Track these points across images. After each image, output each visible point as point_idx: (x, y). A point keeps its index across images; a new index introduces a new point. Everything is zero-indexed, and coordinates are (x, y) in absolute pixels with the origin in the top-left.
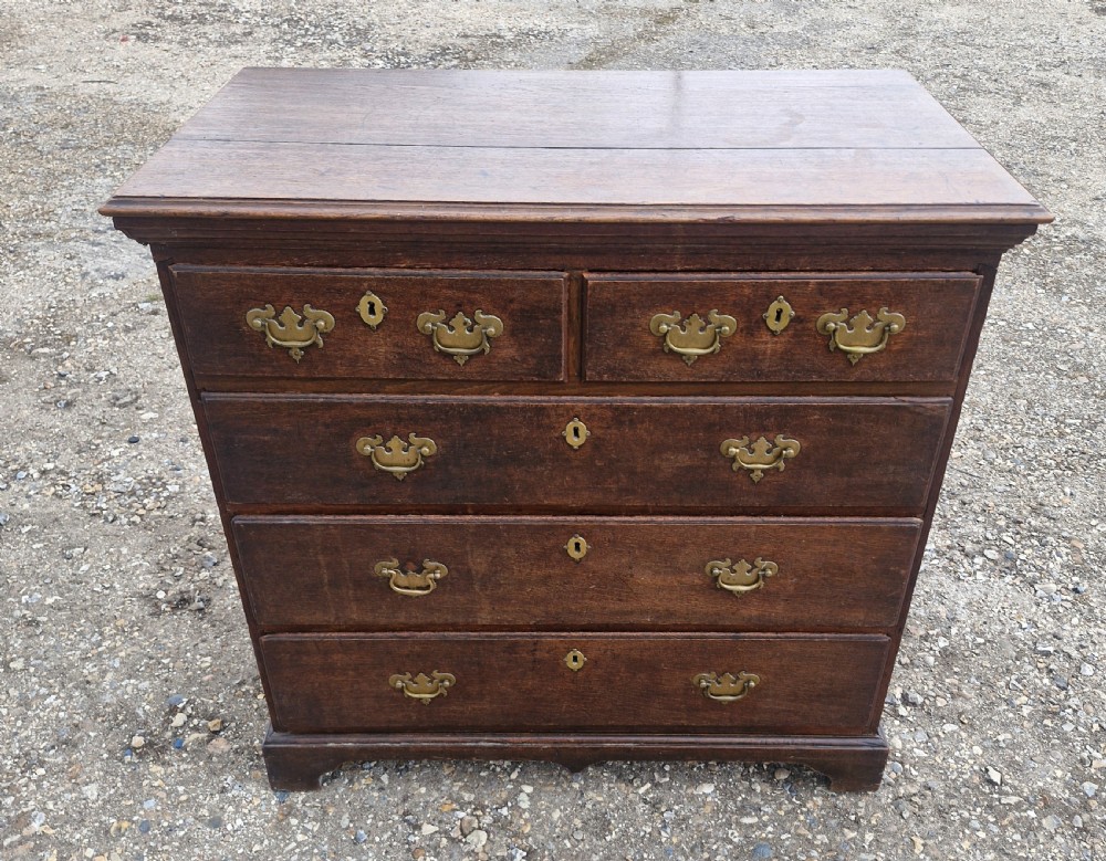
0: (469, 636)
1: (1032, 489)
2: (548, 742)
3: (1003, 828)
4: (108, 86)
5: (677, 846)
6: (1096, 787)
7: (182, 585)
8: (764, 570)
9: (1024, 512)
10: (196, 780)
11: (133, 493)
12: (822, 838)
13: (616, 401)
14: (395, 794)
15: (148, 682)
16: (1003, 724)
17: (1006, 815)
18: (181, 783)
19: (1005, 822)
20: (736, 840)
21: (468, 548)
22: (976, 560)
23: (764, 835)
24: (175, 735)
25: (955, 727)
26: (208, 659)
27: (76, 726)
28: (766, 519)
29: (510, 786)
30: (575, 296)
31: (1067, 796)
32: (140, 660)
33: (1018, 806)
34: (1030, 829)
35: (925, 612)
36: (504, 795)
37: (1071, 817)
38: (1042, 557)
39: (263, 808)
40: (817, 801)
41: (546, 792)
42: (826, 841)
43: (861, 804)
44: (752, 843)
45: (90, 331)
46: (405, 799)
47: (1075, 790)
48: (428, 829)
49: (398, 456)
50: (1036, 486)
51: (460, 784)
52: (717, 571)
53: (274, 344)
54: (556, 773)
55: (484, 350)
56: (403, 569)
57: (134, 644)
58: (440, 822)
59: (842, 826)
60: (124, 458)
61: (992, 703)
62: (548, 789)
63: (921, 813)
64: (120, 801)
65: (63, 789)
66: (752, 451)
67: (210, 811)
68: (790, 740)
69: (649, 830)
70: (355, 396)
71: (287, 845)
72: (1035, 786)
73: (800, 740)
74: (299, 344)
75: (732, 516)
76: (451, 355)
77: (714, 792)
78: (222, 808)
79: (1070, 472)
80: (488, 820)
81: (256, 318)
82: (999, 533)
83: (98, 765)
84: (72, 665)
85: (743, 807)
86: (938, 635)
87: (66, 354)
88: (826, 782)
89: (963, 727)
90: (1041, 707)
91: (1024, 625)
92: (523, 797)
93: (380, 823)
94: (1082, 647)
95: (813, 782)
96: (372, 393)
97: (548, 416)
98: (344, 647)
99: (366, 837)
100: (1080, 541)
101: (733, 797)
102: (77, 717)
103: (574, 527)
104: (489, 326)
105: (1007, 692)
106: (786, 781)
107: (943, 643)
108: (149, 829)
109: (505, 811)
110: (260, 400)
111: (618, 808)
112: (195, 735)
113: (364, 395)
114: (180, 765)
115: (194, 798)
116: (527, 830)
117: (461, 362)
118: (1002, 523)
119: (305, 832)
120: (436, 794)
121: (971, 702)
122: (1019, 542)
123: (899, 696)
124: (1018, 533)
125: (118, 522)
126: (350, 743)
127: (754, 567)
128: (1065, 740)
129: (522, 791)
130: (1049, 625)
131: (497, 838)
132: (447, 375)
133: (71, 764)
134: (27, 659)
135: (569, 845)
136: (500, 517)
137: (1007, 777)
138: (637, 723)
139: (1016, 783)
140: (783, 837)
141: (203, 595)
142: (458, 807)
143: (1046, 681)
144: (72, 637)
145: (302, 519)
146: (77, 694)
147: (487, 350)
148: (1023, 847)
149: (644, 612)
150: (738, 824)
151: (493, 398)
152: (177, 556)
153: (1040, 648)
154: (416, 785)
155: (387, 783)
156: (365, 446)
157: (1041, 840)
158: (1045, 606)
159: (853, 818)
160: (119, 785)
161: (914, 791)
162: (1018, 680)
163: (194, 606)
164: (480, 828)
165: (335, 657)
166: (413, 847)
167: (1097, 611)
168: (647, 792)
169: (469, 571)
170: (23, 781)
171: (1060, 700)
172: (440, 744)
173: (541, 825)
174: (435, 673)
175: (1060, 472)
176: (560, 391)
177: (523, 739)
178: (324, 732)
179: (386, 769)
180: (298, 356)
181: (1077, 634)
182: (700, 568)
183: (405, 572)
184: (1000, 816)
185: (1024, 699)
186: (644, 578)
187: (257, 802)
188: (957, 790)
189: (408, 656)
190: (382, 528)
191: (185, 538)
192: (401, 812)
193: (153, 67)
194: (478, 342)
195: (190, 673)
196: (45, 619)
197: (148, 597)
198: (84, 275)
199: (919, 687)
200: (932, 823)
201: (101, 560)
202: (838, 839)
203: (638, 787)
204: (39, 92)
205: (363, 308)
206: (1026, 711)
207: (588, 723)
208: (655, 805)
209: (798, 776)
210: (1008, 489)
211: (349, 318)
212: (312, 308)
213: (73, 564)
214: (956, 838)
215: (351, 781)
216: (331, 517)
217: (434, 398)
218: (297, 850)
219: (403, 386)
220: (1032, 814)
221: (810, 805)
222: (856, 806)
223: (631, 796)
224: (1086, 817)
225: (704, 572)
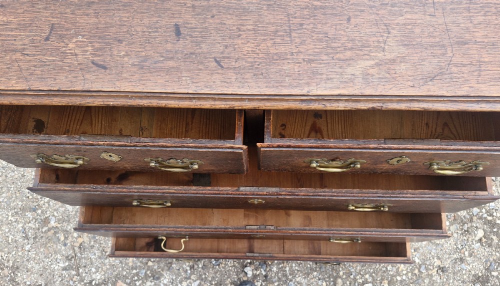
170: (42, 202)
224: (470, 225)
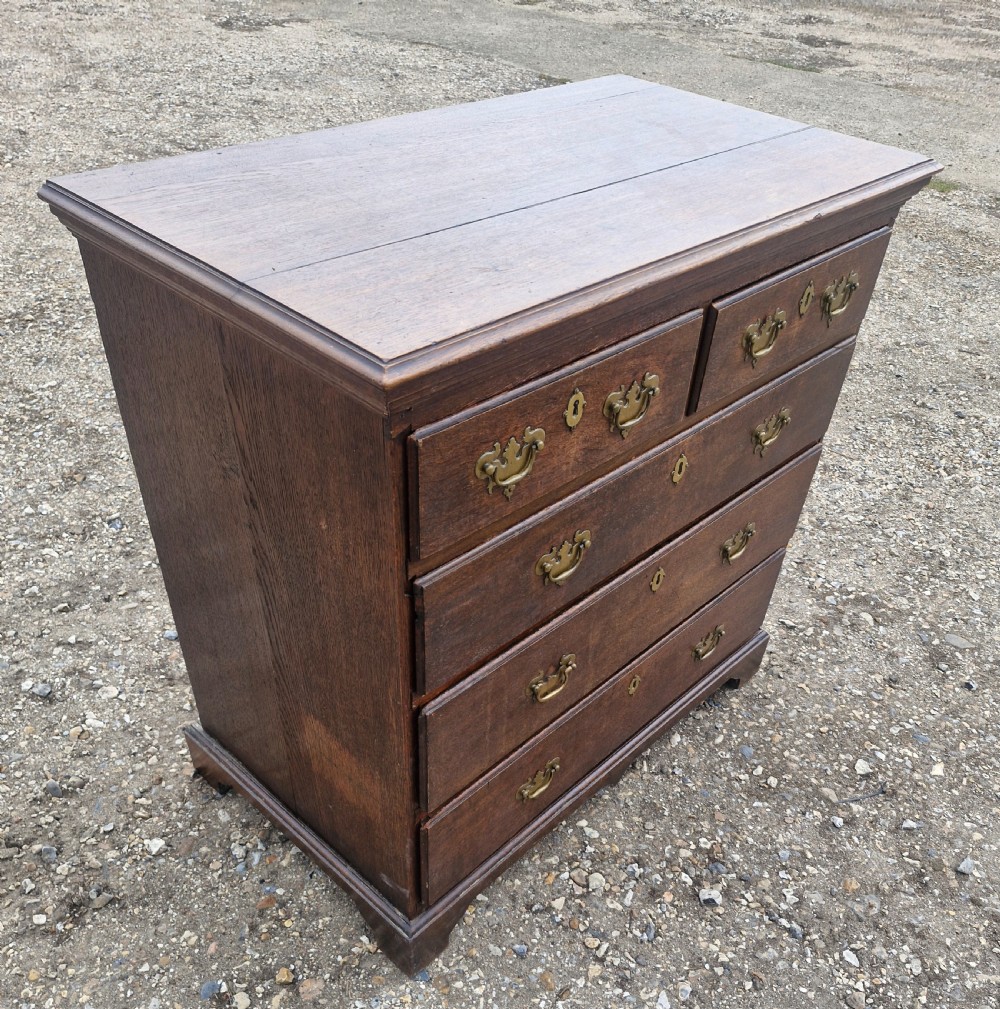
3: (826, 649)
5: (705, 786)
6: (831, 597)
8: (750, 532)
12: (763, 720)
14: (500, 901)
17: (818, 642)
19: (822, 645)
20: (728, 756)
23: (736, 742)
26: (187, 933)
29: (570, 831)
31: (826, 611)
33: (816, 632)
34: (835, 641)
36: (575, 839)
37: (840, 621)
39: (421, 997)
40: (735, 701)
43: (755, 686)
44: (737, 751)
46: (513, 899)
47: (825, 605)
48: (559, 903)
49: (565, 561)
51: (537, 856)
58: (559, 892)
59: (762, 705)
62: (594, 812)
63: (785, 669)
69: (679, 790)
72: (809, 616)
77: (681, 737)
80: (588, 863)
85: (706, 734)
92: (588, 831)
93: (521, 929)
99: (524, 947)
109: (590, 849)
111: (647, 791)
116: (617, 849)
119: (477, 983)
120: (530, 877)
129: (581, 828)
131: (609, 870)
135: (652, 837)
139: (800, 620)
140: (746, 734)
142: (558, 873)
150: (717, 746)
154: (508, 883)
155: (486, 899)
157: (845, 643)
159: (761, 696)
164: (590, 873)
168: (649, 767)
173: (620, 839)
184: (816, 643)
187: (407, 998)
192: (524, 910)
200: (796, 671)
202: (769, 714)
203: (641, 768)
208: (663, 772)
211: (558, 426)
218: (490, 1001)
220: (825, 632)
221: (734, 706)
222: (754, 689)
223: (644, 777)
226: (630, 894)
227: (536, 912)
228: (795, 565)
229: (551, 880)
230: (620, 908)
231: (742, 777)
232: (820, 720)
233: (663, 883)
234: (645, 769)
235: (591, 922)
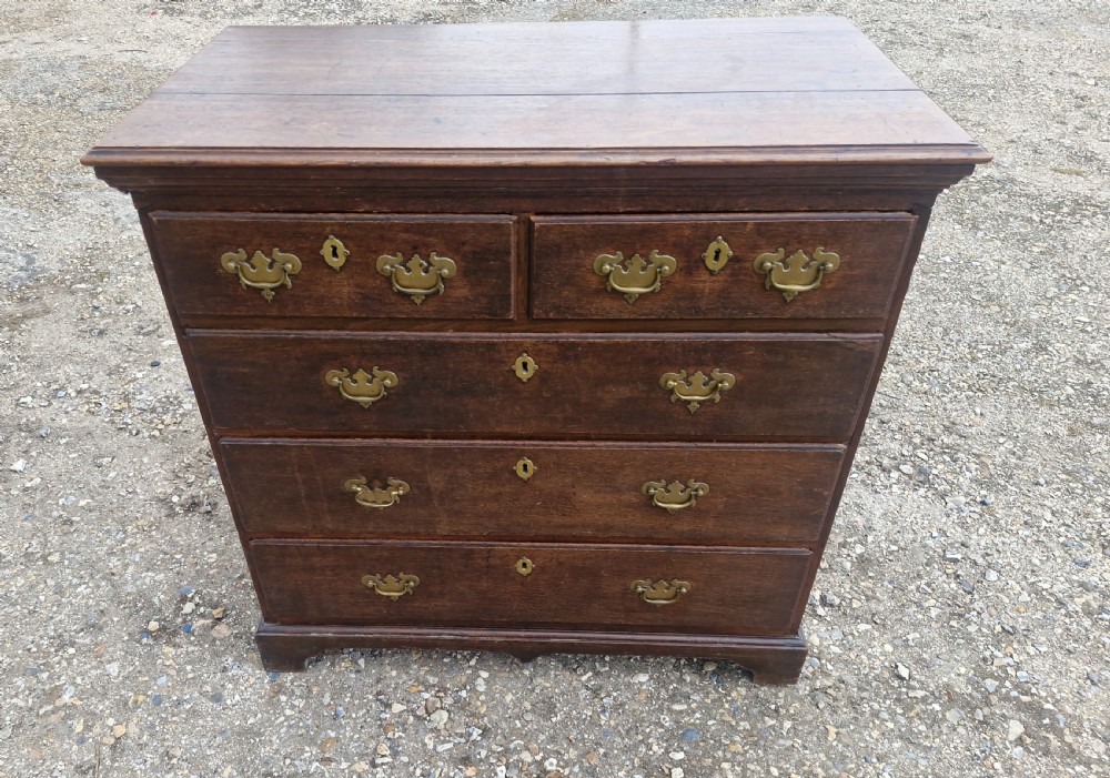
0: (431, 544)
1: (945, 409)
2: (501, 636)
3: (910, 720)
4: (139, 55)
5: (615, 728)
6: (997, 683)
7: (193, 491)
8: (696, 490)
9: (938, 430)
10: (202, 660)
11: (153, 410)
12: (744, 725)
13: (562, 338)
14: (370, 676)
15: (162, 575)
16: (912, 624)
17: (913, 708)
18: (189, 663)
19: (912, 714)
20: (667, 724)
21: (427, 468)
22: (892, 475)
23: (692, 721)
24: (185, 621)
25: (869, 627)
26: (214, 555)
27: (102, 612)
28: (699, 444)
29: (469, 672)
30: (523, 237)
31: (970, 691)
32: (157, 555)
33: (924, 700)
34: (934, 721)
35: (844, 522)
36: (464, 679)
37: (973, 709)
38: (953, 472)
39: (258, 686)
40: (740, 691)
41: (500, 678)
42: (748, 727)
43: (781, 695)
44: (682, 728)
45: (120, 269)
46: (378, 681)
47: (977, 686)
48: (397, 708)
49: (363, 387)
50: (949, 406)
51: (426, 668)
52: (652, 491)
53: (247, 285)
54: (509, 661)
55: (438, 291)
56: (370, 486)
57: (152, 542)
58: (408, 702)
59: (763, 714)
60: (146, 380)
61: (903, 605)
62: (502, 675)
63: (835, 704)
64: (137, 678)
65: (89, 666)
66: (689, 384)
67: (213, 688)
68: (717, 639)
69: (590, 714)
70: (323, 332)
71: (277, 719)
72: (940, 682)
73: (727, 640)
74: (269, 285)
75: (667, 441)
76: (408, 296)
77: (648, 681)
78: (223, 686)
79: (981, 394)
80: (449, 701)
81: (230, 261)
82: (914, 449)
83: (119, 646)
84: (99, 559)
85: (674, 695)
86: (855, 543)
87: (100, 289)
88: (749, 675)
89: (876, 626)
90: (948, 610)
91: (935, 534)
92: (480, 681)
93: (357, 702)
94: (987, 554)
95: (738, 674)
96: (338, 330)
97: (499, 352)
98: (323, 552)
99: (344, 713)
100: (990, 457)
101: (665, 686)
102: (103, 604)
103: (522, 450)
104: (443, 267)
105: (918, 595)
106: (714, 673)
107: (859, 549)
108: (160, 703)
109: (464, 694)
110: (237, 336)
111: (563, 694)
112: (202, 621)
113: (331, 332)
114: (188, 648)
115: (200, 676)
116: (483, 710)
117: (418, 302)
118: (917, 440)
119: (293, 707)
120: (405, 677)
121: (885, 604)
122: (933, 458)
123: (818, 597)
124: (932, 450)
125: (140, 435)
126: (329, 632)
127: (687, 487)
128: (969, 639)
129: (479, 676)
130: (957, 534)
131: (457, 718)
132: (406, 313)
133: (97, 645)
134: (62, 554)
135: (519, 725)
136: (455, 442)
137: (914, 672)
138: (579, 621)
139: (923, 678)
140: (710, 723)
141: (211, 500)
142: (423, 689)
143: (953, 585)
144: (101, 534)
145: (280, 441)
146: (103, 584)
147: (442, 290)
148: (927, 737)
149: (585, 526)
150: (670, 711)
151: (448, 334)
152: (189, 465)
153: (949, 556)
154: (388, 668)
155: (363, 666)
156: (334, 378)
157: (945, 731)
158: (954, 517)
159: (773, 707)
160: (137, 663)
161: (829, 684)
162: (928, 585)
163: (203, 509)
164: (442, 708)
165: (315, 559)
166: (384, 723)
167: (1002, 522)
168: (589, 680)
169: (428, 489)
170: (56, 659)
171: (966, 604)
172: (407, 636)
173: (495, 707)
174: (401, 575)
175: (971, 394)
176: (510, 328)
177: (479, 633)
178: (307, 623)
179: (362, 654)
180: (270, 296)
181: (983, 543)
182: (637, 488)
183: (372, 489)
184: (908, 708)
185: (933, 602)
186: (585, 496)
187: (252, 680)
188: (869, 684)
189: (377, 560)
190: (349, 450)
191: (197, 449)
192: (375, 692)
193: (177, 37)
194: (433, 282)
195: (198, 567)
196: (78, 519)
197: (164, 501)
198: (116, 220)
199: (837, 589)
200: (846, 714)
201: (125, 468)
202: (759, 725)
203: (581, 675)
204: (81, 61)
205: (326, 251)
206: (934, 613)
207: (536, 620)
208: (596, 692)
209: (725, 668)
210: (924, 409)
211: (314, 261)
212: (281, 251)
213: (102, 472)
214: (866, 727)
215: (333, 664)
216: (305, 440)
217: (393, 335)
218: (286, 724)
219: (365, 323)
220: (937, 707)
221: (734, 694)
222: (777, 697)
223: (574, 683)
224: (986, 711)
225: (640, 492)
226: (450, 746)
227: (378, 700)
228: (998, 628)
229: (414, 690)
230: (431, 747)
231: (655, 748)
232: (806, 768)
233: (481, 760)
234: (584, 678)
235: (400, 737)
